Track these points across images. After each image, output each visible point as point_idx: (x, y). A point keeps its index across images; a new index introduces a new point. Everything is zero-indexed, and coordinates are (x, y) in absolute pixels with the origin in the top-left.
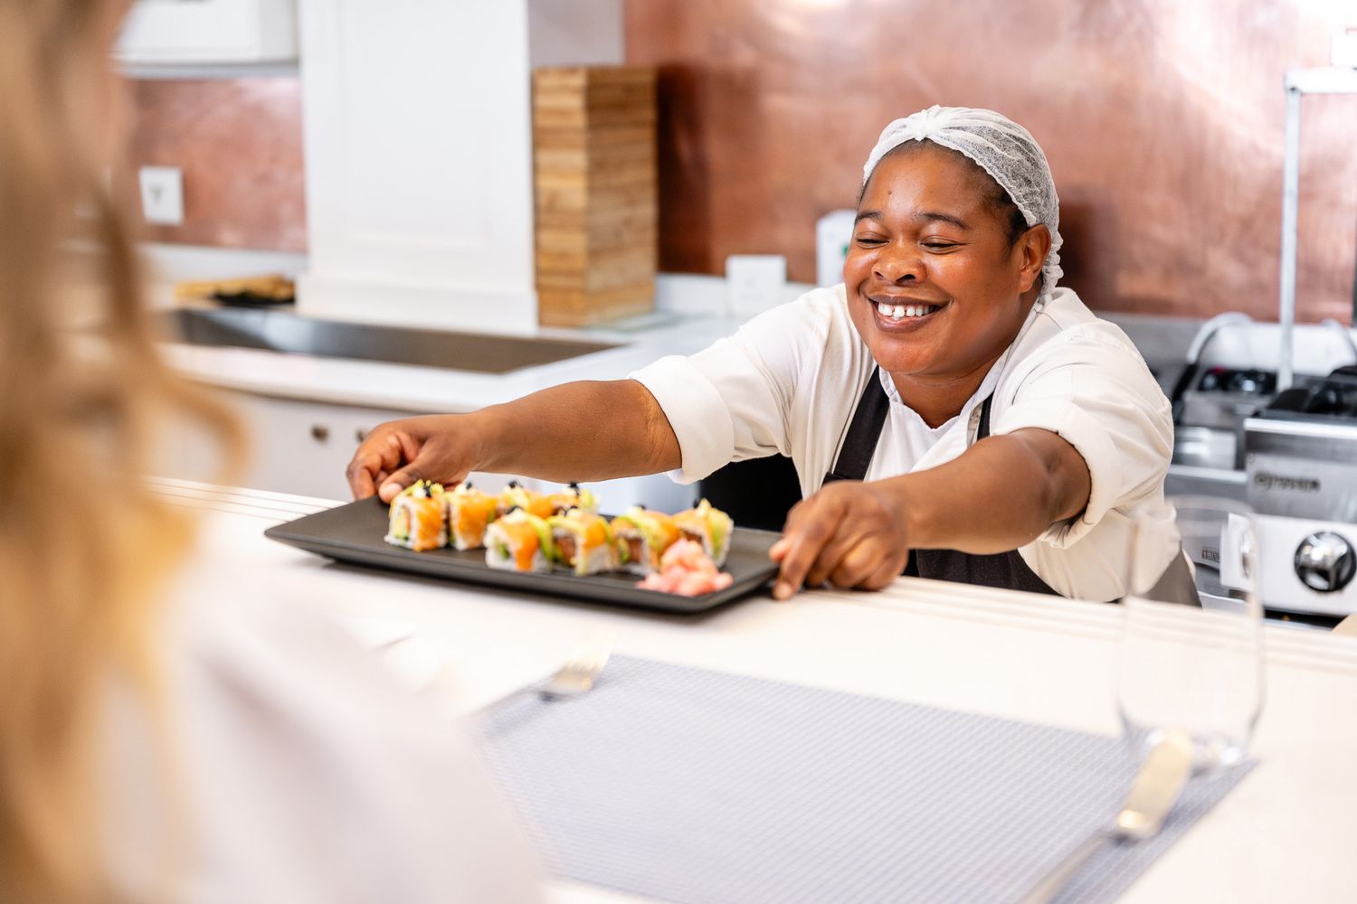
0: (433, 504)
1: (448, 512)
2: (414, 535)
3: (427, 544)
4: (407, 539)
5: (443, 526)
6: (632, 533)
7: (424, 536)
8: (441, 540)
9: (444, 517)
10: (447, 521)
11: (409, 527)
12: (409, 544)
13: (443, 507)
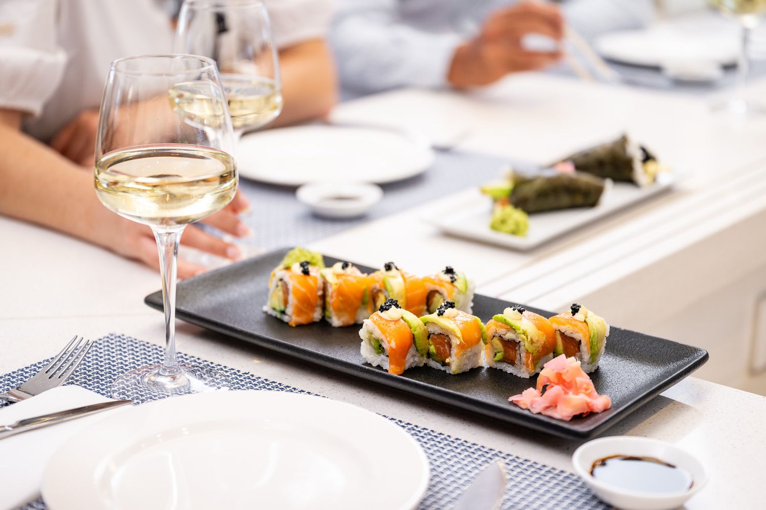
0: (310, 280)
1: (325, 289)
2: (290, 310)
3: (302, 320)
4: (283, 312)
5: (320, 302)
6: (509, 336)
7: (299, 312)
8: (317, 315)
9: (320, 293)
10: (324, 297)
11: (286, 302)
12: (286, 319)
13: (320, 283)
